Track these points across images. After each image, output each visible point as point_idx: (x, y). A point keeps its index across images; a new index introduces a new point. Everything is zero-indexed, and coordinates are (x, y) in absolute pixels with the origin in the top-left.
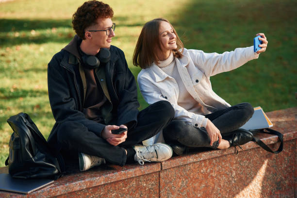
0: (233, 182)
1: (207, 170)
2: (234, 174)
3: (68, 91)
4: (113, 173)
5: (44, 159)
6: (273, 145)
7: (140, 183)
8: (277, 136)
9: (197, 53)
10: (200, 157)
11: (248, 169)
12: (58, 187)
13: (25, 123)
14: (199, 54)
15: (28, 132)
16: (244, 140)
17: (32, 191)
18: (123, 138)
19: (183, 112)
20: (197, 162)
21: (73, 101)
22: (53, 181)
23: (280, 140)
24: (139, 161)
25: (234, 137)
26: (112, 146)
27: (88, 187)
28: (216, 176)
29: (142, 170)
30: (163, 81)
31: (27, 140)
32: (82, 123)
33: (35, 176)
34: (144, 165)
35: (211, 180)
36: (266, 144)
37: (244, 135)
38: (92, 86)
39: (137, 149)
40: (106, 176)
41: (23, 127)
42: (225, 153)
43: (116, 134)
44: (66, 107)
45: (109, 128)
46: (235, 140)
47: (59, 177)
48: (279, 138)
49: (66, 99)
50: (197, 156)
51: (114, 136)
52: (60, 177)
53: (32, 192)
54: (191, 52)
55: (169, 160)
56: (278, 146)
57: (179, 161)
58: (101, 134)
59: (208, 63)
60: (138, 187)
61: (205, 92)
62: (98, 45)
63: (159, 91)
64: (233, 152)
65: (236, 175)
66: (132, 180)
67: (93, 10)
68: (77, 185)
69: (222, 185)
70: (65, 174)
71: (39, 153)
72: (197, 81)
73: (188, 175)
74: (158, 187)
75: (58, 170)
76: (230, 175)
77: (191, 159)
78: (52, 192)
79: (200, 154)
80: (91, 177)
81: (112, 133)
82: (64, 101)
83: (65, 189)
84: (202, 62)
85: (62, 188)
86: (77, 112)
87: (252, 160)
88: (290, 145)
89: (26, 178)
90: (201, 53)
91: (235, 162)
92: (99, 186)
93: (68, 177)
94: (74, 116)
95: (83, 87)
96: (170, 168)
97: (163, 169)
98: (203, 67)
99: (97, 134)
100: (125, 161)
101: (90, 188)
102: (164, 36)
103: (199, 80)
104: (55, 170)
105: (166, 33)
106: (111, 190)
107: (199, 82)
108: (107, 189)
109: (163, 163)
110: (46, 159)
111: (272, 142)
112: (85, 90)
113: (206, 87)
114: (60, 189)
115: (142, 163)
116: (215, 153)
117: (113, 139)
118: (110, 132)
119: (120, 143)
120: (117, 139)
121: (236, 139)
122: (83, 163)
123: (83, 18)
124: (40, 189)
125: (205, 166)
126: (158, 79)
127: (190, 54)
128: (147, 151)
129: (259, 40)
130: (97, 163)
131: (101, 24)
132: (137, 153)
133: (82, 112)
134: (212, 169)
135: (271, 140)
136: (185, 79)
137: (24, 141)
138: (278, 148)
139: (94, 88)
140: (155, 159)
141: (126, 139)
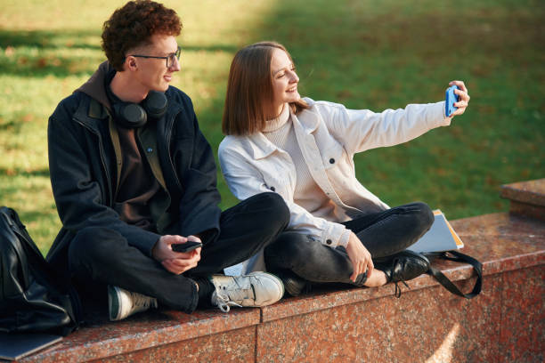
0: (389, 349)
1: (342, 326)
2: (392, 334)
3: (86, 167)
4: (173, 325)
5: (44, 296)
6: (463, 283)
7: (221, 345)
8: (471, 266)
9: (333, 108)
10: (333, 300)
11: (417, 326)
12: (71, 350)
13: (11, 226)
14: (337, 110)
15: (16, 244)
16: (413, 272)
17: (23, 355)
18: (194, 261)
19: (304, 216)
20: (325, 310)
21: (97, 188)
22: (61, 339)
23: (476, 274)
24: (221, 306)
25: (395, 266)
26: (170, 275)
27: (126, 350)
28: (359, 337)
29: (226, 323)
30: (266, 158)
31: (14, 259)
32: (117, 229)
33: (25, 327)
34: (229, 313)
35: (350, 345)
36: (451, 280)
37: (413, 262)
38: (133, 160)
39: (217, 281)
40: (160, 330)
41: (7, 234)
42: (377, 295)
43: (180, 251)
44: (83, 198)
45: (167, 241)
46: (396, 271)
47: (71, 330)
48: (474, 269)
49: (83, 184)
50: (326, 298)
51: (176, 256)
52: (74, 330)
53: (22, 358)
54: (323, 107)
55: (275, 304)
56: (472, 284)
57: (294, 307)
58: (151, 252)
59: (354, 128)
60: (218, 354)
61: (344, 183)
62: (145, 84)
63: (260, 175)
64: (392, 293)
65: (395, 336)
66: (206, 340)
67: (147, 17)
68: (106, 346)
69: (368, 354)
70: (82, 326)
71: (35, 283)
72: (332, 161)
73: (309, 334)
74: (252, 355)
75: (70, 317)
76: (384, 336)
77: (316, 303)
78: (60, 358)
79: (332, 295)
80: (132, 332)
81: (173, 250)
82: (79, 187)
83: (84, 354)
84: (343, 125)
85: (79, 351)
86: (104, 209)
87: (424, 310)
88: (493, 283)
89: (8, 331)
90: (341, 109)
91: (393, 312)
92: (147, 349)
93: (88, 332)
94: (99, 217)
95: (116, 162)
96: (276, 320)
97: (264, 321)
98: (342, 135)
99: (145, 251)
100: (196, 304)
101: (129, 354)
102: (280, 77)
103: (335, 159)
104: (65, 318)
105: (282, 73)
106: (168, 359)
107: (336, 163)
108: (159, 355)
109: (265, 310)
110: (48, 296)
111: (462, 277)
112: (119, 168)
113: (346, 172)
114: (74, 353)
115: (225, 308)
116: (359, 295)
117: (174, 261)
118: (170, 247)
119: (187, 268)
120: (183, 262)
121: (398, 268)
122: (117, 306)
123: (126, 30)
124: (38, 352)
125: (340, 318)
126: (258, 153)
127: (320, 110)
128: (237, 287)
129: (455, 94)
130: (141, 306)
131: (159, 46)
132: (217, 290)
133: (113, 208)
134: (351, 324)
135: (460, 273)
136: (311, 156)
137: (9, 261)
138: (473, 287)
139: (137, 164)
140: (249, 303)
141: (198, 262)
